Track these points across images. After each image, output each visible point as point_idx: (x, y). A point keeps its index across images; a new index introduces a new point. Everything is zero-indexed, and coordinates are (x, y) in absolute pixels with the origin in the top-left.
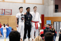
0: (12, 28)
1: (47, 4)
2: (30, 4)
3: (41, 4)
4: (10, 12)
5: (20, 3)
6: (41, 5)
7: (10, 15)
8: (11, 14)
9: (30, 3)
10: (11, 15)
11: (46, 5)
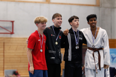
0: (16, 70)
1: (108, 5)
2: (63, 6)
3: (93, 5)
4: (9, 27)
5: (36, 2)
6: (93, 8)
7: (9, 36)
8: (12, 33)
9: (62, 4)
10: (13, 36)
11: (106, 8)
